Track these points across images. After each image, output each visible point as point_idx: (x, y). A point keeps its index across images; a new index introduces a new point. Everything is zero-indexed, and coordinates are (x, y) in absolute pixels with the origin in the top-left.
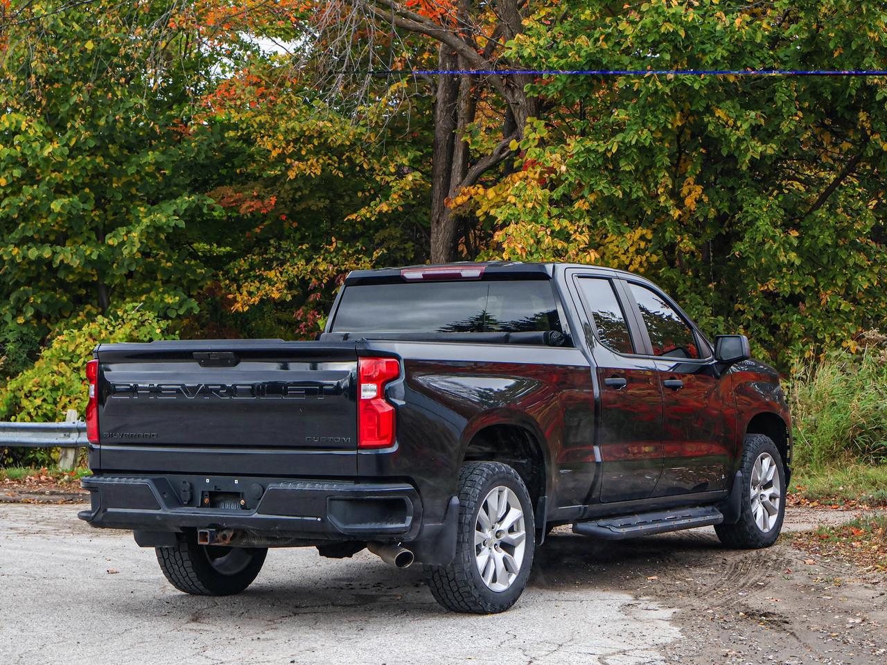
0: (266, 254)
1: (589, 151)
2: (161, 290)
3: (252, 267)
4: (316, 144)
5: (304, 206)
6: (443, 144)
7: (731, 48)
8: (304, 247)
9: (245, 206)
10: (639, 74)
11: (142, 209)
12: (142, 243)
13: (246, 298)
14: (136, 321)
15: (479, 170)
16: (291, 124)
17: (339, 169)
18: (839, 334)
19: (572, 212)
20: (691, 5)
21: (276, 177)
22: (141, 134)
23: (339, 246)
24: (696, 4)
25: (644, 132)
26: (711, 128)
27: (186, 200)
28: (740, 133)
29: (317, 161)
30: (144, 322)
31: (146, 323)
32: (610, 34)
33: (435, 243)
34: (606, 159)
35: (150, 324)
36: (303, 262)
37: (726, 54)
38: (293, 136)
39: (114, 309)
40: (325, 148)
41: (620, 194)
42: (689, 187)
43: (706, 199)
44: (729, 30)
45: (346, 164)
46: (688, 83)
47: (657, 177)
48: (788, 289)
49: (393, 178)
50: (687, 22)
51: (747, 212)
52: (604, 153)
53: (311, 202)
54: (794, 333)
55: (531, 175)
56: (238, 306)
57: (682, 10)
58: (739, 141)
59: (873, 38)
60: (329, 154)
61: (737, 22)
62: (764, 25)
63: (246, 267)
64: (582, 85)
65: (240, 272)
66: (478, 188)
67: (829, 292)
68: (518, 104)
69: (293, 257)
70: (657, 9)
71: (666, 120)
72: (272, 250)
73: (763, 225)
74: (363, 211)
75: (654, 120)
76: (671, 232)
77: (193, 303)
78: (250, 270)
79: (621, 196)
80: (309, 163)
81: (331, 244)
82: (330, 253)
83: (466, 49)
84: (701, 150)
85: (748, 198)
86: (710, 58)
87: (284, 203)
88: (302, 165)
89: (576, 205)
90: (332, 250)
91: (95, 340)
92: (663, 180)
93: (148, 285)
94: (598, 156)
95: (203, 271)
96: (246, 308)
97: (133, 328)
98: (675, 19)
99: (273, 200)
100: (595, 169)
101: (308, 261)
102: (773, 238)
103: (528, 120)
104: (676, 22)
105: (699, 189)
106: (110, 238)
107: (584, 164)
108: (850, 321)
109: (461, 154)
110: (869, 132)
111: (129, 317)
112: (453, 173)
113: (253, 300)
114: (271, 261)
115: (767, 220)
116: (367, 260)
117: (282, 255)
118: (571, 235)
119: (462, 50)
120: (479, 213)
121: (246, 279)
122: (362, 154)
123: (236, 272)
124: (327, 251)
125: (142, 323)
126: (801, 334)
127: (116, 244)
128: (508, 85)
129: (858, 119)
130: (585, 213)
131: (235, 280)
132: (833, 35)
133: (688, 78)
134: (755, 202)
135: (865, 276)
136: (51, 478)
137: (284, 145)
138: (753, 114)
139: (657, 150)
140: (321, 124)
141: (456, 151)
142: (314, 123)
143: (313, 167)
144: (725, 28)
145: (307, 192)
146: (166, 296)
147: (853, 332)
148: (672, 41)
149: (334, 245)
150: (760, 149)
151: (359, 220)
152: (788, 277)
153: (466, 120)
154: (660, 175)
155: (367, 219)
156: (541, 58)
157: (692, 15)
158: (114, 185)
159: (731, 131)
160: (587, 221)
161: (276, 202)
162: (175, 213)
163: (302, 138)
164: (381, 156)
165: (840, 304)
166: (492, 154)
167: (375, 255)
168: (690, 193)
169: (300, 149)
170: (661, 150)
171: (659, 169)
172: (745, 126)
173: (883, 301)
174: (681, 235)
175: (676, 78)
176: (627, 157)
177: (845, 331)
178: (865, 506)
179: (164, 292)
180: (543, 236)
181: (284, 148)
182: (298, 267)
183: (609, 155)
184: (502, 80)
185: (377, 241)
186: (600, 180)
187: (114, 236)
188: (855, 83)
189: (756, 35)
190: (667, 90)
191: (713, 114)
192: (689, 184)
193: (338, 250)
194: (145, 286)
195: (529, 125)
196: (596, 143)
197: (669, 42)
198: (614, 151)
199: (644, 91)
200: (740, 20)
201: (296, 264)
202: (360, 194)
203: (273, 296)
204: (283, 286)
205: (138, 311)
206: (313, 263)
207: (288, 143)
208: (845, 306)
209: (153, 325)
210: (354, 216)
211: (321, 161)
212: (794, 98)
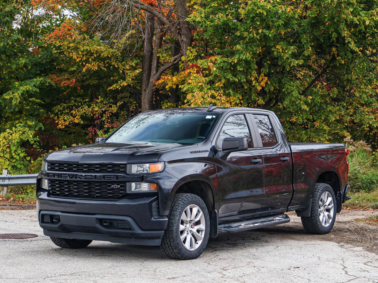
0: (70, 103)
1: (224, 62)
2: (25, 118)
3: (64, 109)
4: (95, 56)
5: (87, 83)
6: (147, 57)
7: (285, 20)
8: (87, 100)
9: (63, 83)
10: (246, 30)
11: (17, 83)
12: (20, 98)
13: (63, 123)
14: (21, 132)
15: (165, 68)
16: (85, 48)
17: (104, 67)
18: (322, 139)
19: (215, 87)
20: (269, 2)
21: (75, 71)
22: (15, 51)
23: (102, 100)
24: (272, 2)
25: (247, 54)
26: (275, 53)
27: (38, 80)
28: (287, 56)
29: (95, 64)
30: (24, 132)
31: (26, 133)
32: (232, 13)
33: (144, 99)
34: (231, 65)
35: (27, 133)
36: (87, 107)
37: (283, 23)
38: (85, 53)
39: (4, 127)
40: (99, 58)
41: (237, 80)
42: (262, 77)
43: (269, 83)
44: (284, 12)
45: (107, 65)
46: (267, 34)
47: (252, 73)
48: (301, 120)
49: (130, 71)
50: (267, 9)
51: (288, 88)
52: (231, 63)
53: (90, 81)
54: (303, 138)
55: (192, 71)
56: (60, 126)
57: (265, 4)
58: (288, 58)
59: (344, 18)
60: (100, 61)
61: (288, 9)
62: (299, 11)
63: (61, 109)
64: (219, 34)
65: (59, 111)
66: (168, 76)
67: (318, 122)
68: (183, 41)
69: (81, 104)
70: (255, 3)
71: (256, 50)
72: (73, 101)
73: (295, 94)
74: (114, 86)
75: (251, 49)
76: (254, 96)
77: (41, 125)
78: (63, 110)
79: (237, 81)
80: (92, 64)
81: (99, 99)
82: (98, 103)
83: (161, 17)
84: (268, 62)
85: (287, 82)
86: (277, 24)
87: (79, 81)
88: (89, 65)
89: (217, 85)
90: (99, 102)
91: (6, 140)
92: (254, 75)
93: (19, 116)
94: (228, 64)
95: (43, 110)
96: (64, 127)
97: (20, 134)
98: (263, 7)
99: (74, 80)
100: (226, 69)
101: (89, 106)
102: (300, 99)
103: (188, 48)
104: (262, 9)
105: (266, 78)
106: (6, 96)
107: (222, 67)
108: (326, 134)
109: (156, 61)
110: (336, 56)
111: (18, 130)
112: (152, 70)
113: (66, 123)
114: (72, 106)
115: (297, 92)
116: (115, 106)
117: (77, 104)
118: (216, 97)
119: (160, 17)
120: (167, 87)
121: (61, 114)
122: (114, 60)
123: (57, 111)
124: (97, 103)
125: (24, 133)
126: (306, 139)
127: (9, 98)
128: (179, 33)
129: (332, 50)
130: (221, 88)
131: (56, 114)
132: (327, 16)
133: (267, 32)
134: (291, 84)
135: (333, 115)
136: (5, 199)
137: (82, 57)
138: (292, 47)
139: (251, 62)
140: (99, 47)
141: (153, 60)
142: (95, 48)
143: (93, 66)
144: (282, 12)
145: (88, 77)
146: (28, 121)
147: (327, 138)
148: (260, 16)
149: (100, 99)
150: (296, 62)
151: (114, 89)
152: (301, 115)
153: (158, 47)
154: (253, 72)
155: (117, 89)
156: (202, 22)
157: (269, 6)
158: (4, 72)
159: (284, 55)
160: (222, 91)
161: (76, 82)
162: (34, 86)
163: (90, 53)
164: (122, 62)
165: (324, 127)
166: (170, 62)
167: (118, 104)
168: (262, 80)
169: (89, 58)
170: (253, 62)
171: (252, 70)
172: (290, 52)
173: (339, 126)
174: (258, 97)
175: (262, 32)
176: (240, 65)
177: (324, 138)
178: (371, 209)
179: (26, 120)
180: (207, 97)
181: (82, 58)
182: (85, 110)
183: (233, 64)
184: (176, 30)
185: (118, 98)
186: (229, 74)
187: (8, 95)
188: (335, 36)
189: (295, 15)
190: (258, 37)
191: (275, 48)
192: (262, 76)
193: (101, 102)
194: (17, 116)
195: (189, 50)
196: (227, 59)
197: (259, 17)
198: (235, 62)
199: (248, 37)
200: (290, 9)
201: (84, 108)
202: (112, 78)
203: (75, 121)
204: (79, 117)
205: (22, 127)
206: (92, 107)
207: (83, 56)
208: (326, 127)
209: (28, 133)
210: (111, 88)
211: (97, 64)
212: (309, 41)
